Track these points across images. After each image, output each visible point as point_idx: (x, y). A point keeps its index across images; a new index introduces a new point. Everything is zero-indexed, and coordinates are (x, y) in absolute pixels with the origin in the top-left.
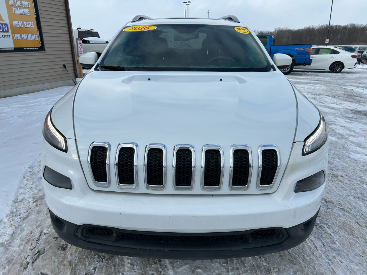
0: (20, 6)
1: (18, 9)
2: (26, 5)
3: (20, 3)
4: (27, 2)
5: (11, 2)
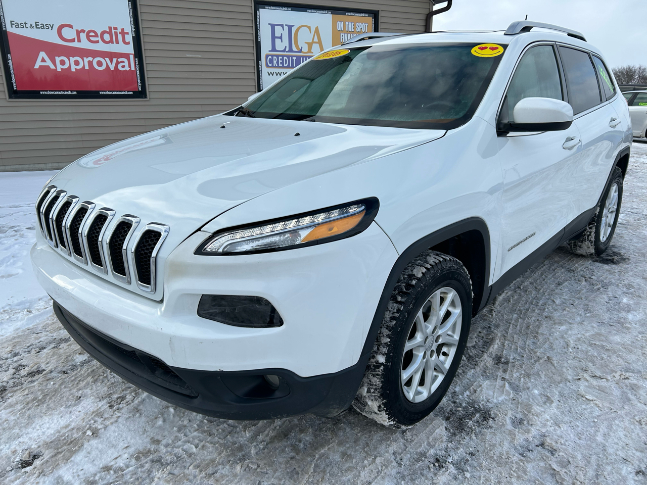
0: (353, 30)
1: (349, 35)
2: (361, 29)
3: (353, 27)
4: (363, 24)
5: (340, 26)
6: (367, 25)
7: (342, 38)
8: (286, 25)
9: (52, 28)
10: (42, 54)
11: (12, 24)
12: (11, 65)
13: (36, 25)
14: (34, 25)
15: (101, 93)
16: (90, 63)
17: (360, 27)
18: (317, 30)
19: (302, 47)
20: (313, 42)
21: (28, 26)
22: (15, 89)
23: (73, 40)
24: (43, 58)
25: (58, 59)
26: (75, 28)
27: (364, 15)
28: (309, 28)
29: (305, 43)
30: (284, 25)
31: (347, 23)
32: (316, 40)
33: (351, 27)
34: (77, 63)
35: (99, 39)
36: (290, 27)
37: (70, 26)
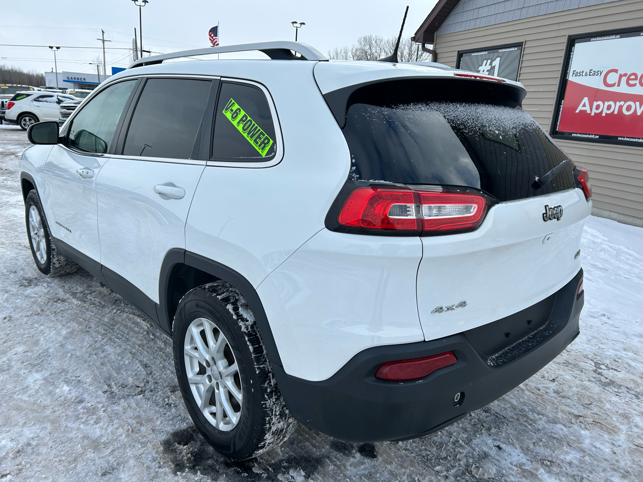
9: (601, 74)
10: (586, 100)
11: (573, 73)
12: (561, 109)
13: (590, 72)
14: (588, 73)
15: (619, 139)
16: (621, 107)
21: (584, 74)
22: (557, 130)
23: (613, 85)
24: (585, 103)
25: (595, 104)
26: (620, 72)
34: (609, 107)
35: (637, 82)
37: (616, 71)
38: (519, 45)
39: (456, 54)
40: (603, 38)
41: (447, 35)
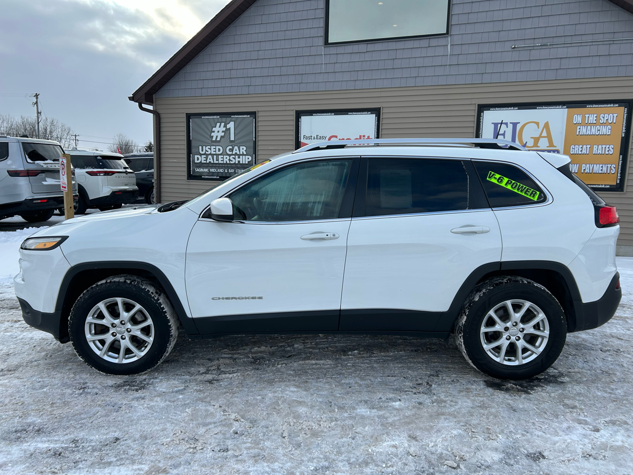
0: (595, 122)
1: (589, 127)
2: (607, 120)
3: (595, 118)
4: (611, 115)
5: (578, 119)
6: (615, 115)
7: (578, 130)
8: (510, 123)
11: (304, 137)
13: (317, 137)
17: (606, 119)
18: (547, 126)
19: (526, 142)
20: (541, 136)
21: (312, 138)
26: (339, 138)
27: (612, 105)
28: (537, 124)
29: (531, 138)
30: (509, 124)
31: (587, 116)
32: (545, 134)
33: (592, 119)
36: (515, 125)
37: (336, 137)
38: (253, 114)
39: (185, 116)
40: (322, 114)
41: (170, 99)
